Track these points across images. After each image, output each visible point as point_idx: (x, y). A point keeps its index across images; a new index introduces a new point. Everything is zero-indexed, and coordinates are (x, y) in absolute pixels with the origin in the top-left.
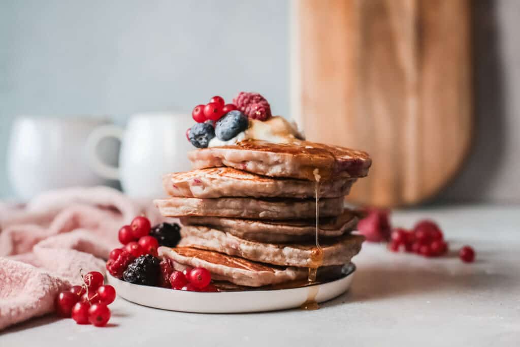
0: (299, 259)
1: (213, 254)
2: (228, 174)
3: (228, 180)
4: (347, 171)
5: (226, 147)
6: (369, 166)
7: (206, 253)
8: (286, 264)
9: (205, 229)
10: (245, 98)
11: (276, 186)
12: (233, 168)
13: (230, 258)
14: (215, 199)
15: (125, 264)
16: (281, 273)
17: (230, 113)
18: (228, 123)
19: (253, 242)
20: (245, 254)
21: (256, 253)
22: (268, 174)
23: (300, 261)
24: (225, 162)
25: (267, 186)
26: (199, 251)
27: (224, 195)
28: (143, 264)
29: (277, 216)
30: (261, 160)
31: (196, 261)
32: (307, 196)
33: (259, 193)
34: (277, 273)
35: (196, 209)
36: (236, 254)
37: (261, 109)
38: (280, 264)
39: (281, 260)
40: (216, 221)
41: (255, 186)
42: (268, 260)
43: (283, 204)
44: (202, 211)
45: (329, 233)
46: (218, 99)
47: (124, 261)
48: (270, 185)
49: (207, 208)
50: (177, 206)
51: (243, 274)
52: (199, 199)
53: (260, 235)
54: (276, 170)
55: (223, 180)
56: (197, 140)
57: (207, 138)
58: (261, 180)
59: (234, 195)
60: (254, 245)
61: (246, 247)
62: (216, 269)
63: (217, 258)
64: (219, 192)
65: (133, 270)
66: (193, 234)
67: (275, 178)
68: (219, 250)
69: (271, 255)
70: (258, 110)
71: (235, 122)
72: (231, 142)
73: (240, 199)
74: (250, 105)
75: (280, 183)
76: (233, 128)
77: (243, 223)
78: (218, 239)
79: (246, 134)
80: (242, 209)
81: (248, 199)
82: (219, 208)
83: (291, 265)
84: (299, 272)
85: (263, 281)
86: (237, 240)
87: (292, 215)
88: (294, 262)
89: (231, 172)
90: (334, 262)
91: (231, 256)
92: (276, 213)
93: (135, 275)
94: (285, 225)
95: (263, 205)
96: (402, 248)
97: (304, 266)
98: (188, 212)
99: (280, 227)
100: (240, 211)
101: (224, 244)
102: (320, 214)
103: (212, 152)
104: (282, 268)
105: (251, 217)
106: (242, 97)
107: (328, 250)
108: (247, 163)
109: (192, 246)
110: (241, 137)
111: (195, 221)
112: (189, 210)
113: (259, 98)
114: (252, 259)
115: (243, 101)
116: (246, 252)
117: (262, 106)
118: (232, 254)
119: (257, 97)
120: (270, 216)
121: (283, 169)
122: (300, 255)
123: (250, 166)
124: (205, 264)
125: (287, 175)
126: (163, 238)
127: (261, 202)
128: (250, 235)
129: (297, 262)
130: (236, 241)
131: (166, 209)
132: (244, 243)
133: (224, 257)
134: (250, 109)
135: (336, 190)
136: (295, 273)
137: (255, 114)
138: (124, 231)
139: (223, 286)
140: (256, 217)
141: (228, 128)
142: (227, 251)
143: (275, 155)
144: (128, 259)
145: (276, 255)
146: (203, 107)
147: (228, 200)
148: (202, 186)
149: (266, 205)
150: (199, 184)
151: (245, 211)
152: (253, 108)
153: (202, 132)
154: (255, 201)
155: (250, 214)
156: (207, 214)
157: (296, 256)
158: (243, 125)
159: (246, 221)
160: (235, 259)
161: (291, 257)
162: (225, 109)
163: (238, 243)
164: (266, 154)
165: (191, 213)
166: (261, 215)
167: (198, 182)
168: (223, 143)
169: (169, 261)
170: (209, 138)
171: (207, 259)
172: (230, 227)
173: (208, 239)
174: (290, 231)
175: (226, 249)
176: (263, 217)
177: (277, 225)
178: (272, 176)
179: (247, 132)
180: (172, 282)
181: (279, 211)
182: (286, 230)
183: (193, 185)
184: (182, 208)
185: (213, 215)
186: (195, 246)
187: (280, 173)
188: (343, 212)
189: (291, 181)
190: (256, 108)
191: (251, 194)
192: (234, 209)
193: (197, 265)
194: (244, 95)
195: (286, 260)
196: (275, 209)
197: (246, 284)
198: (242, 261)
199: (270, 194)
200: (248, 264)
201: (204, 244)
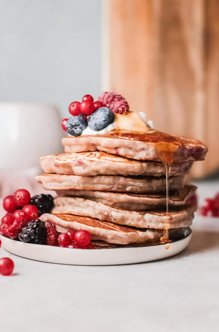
0: (157, 223)
1: (88, 219)
2: (103, 157)
3: (105, 162)
4: (193, 155)
5: (98, 136)
6: (207, 152)
7: (82, 218)
8: (147, 227)
9: (82, 199)
10: (109, 97)
11: (142, 167)
12: (106, 152)
13: (102, 223)
14: (92, 177)
15: (19, 227)
16: (143, 233)
17: (101, 108)
18: (100, 116)
19: (121, 210)
20: (115, 219)
21: (123, 219)
22: (135, 158)
23: (158, 224)
24: (99, 148)
25: (136, 167)
26: (77, 217)
27: (101, 173)
28: (36, 227)
29: (140, 190)
30: (131, 147)
31: (76, 225)
32: (162, 175)
33: (129, 172)
34: (141, 234)
35: (77, 184)
36: (107, 220)
37: (123, 106)
38: (141, 227)
39: (143, 224)
40: (91, 194)
41: (127, 167)
42: (133, 224)
43: (145, 181)
44: (81, 185)
45: (177, 203)
46: (89, 97)
47: (19, 225)
48: (137, 166)
49: (86, 183)
50: (60, 182)
51: (117, 235)
52: (80, 177)
53: (126, 205)
54: (142, 155)
55: (101, 162)
56: (73, 129)
57: (81, 128)
58: (130, 162)
59: (108, 174)
60: (123, 212)
61: (117, 214)
62: (94, 231)
63: (92, 222)
64: (97, 171)
65: (28, 232)
66: (70, 204)
67: (141, 161)
68: (93, 216)
69: (136, 220)
70: (120, 107)
71: (106, 116)
72: (102, 132)
73: (112, 177)
74: (113, 102)
75: (144, 165)
76: (104, 121)
77: (113, 196)
78: (92, 207)
79: (113, 126)
80: (114, 184)
81: (119, 177)
82: (95, 184)
83: (150, 227)
84: (156, 233)
85: (131, 240)
86: (109, 208)
87: (150, 189)
88: (153, 225)
89: (105, 156)
90: (182, 225)
91: (103, 221)
92: (139, 188)
93: (29, 236)
94: (146, 197)
95: (130, 181)
96: (210, 213)
97: (160, 228)
98: (69, 186)
99: (142, 198)
100: (112, 186)
101: (97, 212)
102: (169, 188)
103: (89, 139)
104: (144, 230)
105: (120, 190)
106: (106, 96)
107: (178, 216)
108: (119, 149)
109: (69, 213)
110: (110, 127)
111: (72, 193)
112: (70, 185)
113: (120, 97)
114: (120, 223)
115: (107, 99)
116: (116, 218)
117: (123, 103)
118: (104, 219)
119: (118, 97)
120: (135, 190)
121: (147, 155)
122: (158, 220)
123: (121, 152)
124: (84, 227)
125: (150, 159)
126: (41, 206)
127: (128, 179)
128: (118, 205)
129: (155, 225)
130: (108, 210)
131: (49, 184)
132: (114, 211)
133: (98, 221)
134: (114, 106)
135: (182, 170)
136: (153, 234)
137: (118, 110)
138: (8, 201)
139: (97, 244)
140: (123, 190)
141: (100, 121)
142: (100, 217)
143: (141, 143)
144: (21, 223)
145: (139, 220)
146: (79, 104)
147: (103, 177)
148: (83, 167)
149: (133, 181)
150: (81, 164)
151: (116, 186)
152: (117, 105)
153: (78, 123)
154: (124, 178)
155: (119, 188)
156: (85, 188)
157: (155, 220)
158: (111, 119)
159: (116, 194)
160: (106, 223)
161: (150, 222)
162: (96, 105)
163: (110, 211)
164: (135, 143)
165: (72, 187)
166: (128, 189)
167: (80, 163)
168: (96, 133)
169: (53, 225)
170: (83, 128)
171: (86, 223)
172: (102, 198)
173: (83, 208)
174: (150, 202)
175: (99, 215)
176: (130, 191)
177: (140, 197)
178: (139, 160)
179: (114, 123)
180: (60, 241)
181: (142, 186)
182: (147, 200)
183: (76, 165)
184: (65, 183)
185: (90, 189)
186: (72, 213)
187: (145, 157)
188: (183, 186)
189: (152, 163)
190: (119, 105)
191: (122, 173)
192: (107, 184)
193: (79, 228)
194: (109, 94)
195: (146, 224)
196: (139, 184)
197: (118, 242)
198: (112, 225)
199: (136, 173)
200: (117, 227)
201: (80, 211)
